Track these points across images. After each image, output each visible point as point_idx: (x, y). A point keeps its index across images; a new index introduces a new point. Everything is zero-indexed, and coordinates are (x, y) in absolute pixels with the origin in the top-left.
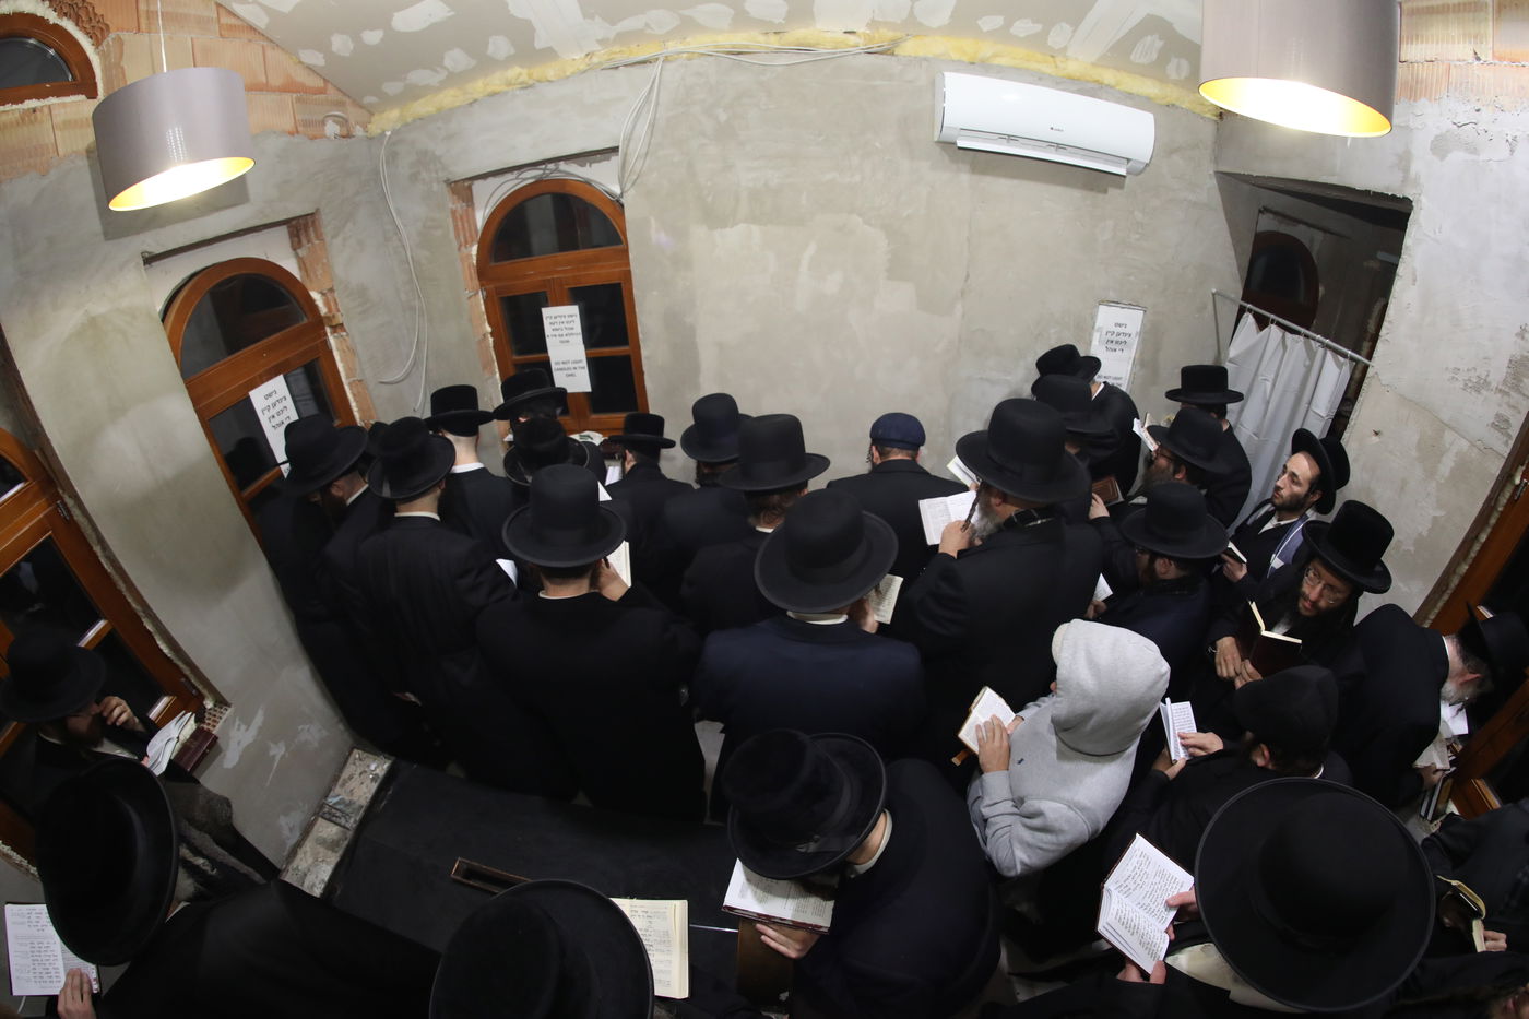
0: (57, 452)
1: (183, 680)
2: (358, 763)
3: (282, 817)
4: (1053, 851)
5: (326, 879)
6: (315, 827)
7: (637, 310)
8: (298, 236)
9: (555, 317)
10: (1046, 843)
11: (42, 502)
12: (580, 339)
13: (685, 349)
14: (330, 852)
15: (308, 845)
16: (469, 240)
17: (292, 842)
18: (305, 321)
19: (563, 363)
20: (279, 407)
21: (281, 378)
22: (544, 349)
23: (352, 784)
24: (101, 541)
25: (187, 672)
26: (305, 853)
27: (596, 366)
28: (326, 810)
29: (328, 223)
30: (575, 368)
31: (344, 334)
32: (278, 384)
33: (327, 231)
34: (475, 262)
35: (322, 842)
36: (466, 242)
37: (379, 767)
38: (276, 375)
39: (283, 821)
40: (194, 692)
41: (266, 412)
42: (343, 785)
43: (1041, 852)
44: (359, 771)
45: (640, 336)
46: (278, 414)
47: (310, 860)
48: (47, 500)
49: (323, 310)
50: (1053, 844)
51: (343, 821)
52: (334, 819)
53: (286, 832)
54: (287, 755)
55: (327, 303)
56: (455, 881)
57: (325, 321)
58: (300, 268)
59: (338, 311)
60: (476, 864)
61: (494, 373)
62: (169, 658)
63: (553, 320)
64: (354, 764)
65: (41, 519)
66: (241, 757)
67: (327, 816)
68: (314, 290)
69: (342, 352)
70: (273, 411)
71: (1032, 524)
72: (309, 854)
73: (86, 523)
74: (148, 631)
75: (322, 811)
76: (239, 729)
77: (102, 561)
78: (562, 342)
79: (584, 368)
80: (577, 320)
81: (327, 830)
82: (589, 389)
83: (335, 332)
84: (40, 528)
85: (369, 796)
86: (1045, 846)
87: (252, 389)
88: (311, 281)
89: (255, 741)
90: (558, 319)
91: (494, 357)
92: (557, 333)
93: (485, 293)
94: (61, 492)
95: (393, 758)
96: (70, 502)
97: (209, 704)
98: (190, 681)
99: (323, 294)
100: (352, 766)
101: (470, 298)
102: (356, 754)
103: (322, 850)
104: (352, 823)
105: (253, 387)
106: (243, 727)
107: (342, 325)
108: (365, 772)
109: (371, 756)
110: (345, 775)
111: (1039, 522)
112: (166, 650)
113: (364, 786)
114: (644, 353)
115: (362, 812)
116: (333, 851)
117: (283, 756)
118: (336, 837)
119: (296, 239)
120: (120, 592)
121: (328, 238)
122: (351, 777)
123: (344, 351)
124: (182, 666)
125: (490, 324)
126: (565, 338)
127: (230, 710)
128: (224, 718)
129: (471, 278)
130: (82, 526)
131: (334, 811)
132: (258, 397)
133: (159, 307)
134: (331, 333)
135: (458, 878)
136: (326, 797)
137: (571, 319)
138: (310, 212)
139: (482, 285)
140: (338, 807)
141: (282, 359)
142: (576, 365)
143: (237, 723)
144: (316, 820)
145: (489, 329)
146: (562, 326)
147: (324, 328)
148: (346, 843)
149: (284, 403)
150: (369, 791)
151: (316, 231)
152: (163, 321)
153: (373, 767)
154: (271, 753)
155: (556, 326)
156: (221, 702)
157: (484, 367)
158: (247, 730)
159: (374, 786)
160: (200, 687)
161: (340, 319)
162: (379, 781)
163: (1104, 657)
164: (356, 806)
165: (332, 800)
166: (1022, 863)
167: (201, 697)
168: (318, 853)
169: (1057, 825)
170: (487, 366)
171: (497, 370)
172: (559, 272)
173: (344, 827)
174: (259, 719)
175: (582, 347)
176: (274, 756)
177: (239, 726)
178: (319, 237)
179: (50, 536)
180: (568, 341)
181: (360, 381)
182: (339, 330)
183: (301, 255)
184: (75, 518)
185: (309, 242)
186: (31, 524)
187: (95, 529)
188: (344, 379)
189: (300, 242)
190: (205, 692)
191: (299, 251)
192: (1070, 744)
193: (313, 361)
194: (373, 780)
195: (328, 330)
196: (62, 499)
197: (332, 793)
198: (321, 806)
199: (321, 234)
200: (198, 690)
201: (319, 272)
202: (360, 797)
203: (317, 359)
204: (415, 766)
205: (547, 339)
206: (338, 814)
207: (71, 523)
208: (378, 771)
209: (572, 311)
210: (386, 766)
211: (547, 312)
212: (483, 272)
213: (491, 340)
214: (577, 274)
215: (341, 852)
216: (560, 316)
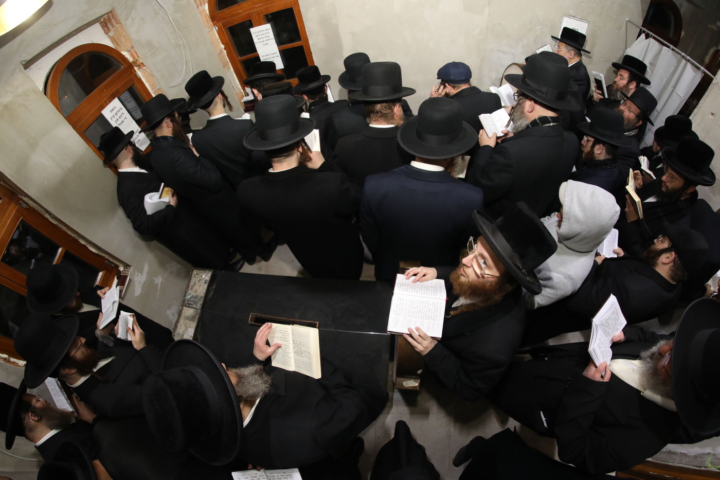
0: (10, 178)
1: (106, 261)
2: (196, 276)
3: (168, 311)
4: (553, 298)
5: (192, 335)
6: (183, 312)
7: (304, 20)
8: (107, 26)
9: (259, 32)
10: (550, 294)
11: (13, 205)
12: (274, 41)
13: (334, 37)
14: (192, 322)
15: (182, 321)
16: (202, 2)
17: (174, 321)
18: (122, 67)
19: (267, 56)
20: (119, 114)
21: (116, 99)
22: (255, 50)
23: (196, 287)
24: (47, 211)
25: (107, 257)
26: (181, 325)
27: (284, 54)
28: (186, 302)
29: (121, 14)
30: (273, 57)
31: (145, 67)
32: (116, 103)
33: (121, 18)
34: (208, 13)
35: (187, 318)
36: (201, 4)
37: (206, 276)
38: (114, 99)
39: (169, 312)
40: (113, 265)
41: (113, 118)
42: (192, 289)
43: (547, 298)
44: (198, 280)
45: (307, 34)
46: (120, 118)
47: (184, 328)
48: (15, 203)
49: (131, 59)
50: (554, 295)
51: (195, 306)
52: (190, 306)
53: (171, 317)
54: (163, 281)
55: (132, 55)
56: (251, 324)
57: (133, 64)
58: (113, 43)
59: (139, 57)
60: (259, 315)
61: (230, 69)
62: (97, 254)
63: (257, 34)
64: (195, 277)
65: (15, 214)
66: (142, 290)
67: (187, 305)
68: (122, 51)
69: (146, 77)
70: (117, 117)
71: (547, 125)
72: (182, 325)
73: (37, 206)
74: (84, 245)
75: (185, 304)
76: (138, 276)
77: (51, 220)
78: (264, 44)
79: (278, 56)
80: (271, 31)
81: (188, 312)
82: (283, 67)
83: (140, 68)
84: (16, 217)
85: (205, 291)
86: (549, 295)
87: (103, 109)
88: (120, 46)
89: (147, 279)
90: (260, 33)
91: (229, 61)
92: (260, 40)
93: (217, 28)
94: (20, 196)
95: (212, 270)
96: (26, 199)
97: (121, 269)
98: (110, 261)
99: (129, 51)
100: (194, 279)
101: (209, 32)
102: (195, 272)
103: (188, 322)
104: (199, 306)
105: (103, 107)
106: (140, 274)
107: (142, 63)
108: (201, 280)
109: (202, 271)
110: (192, 284)
111: (552, 124)
112: (94, 250)
113: (201, 287)
114: (311, 42)
115: (202, 300)
116: (193, 321)
117: (162, 282)
118: (193, 314)
119: (106, 28)
120: (64, 231)
121: (123, 21)
122: (194, 284)
123: (147, 77)
124: (104, 255)
125: (223, 43)
126: (265, 42)
127: (131, 268)
128: (129, 273)
129: (208, 21)
130: (36, 208)
131: (190, 302)
132: (107, 113)
133: (41, 87)
134: (138, 70)
135: (252, 323)
136: (185, 296)
137: (267, 31)
138: (109, 11)
139: (214, 24)
140: (191, 300)
141: (115, 90)
142: (273, 56)
143: (136, 273)
144: (182, 308)
145: (223, 46)
146: (263, 36)
147: (133, 68)
148: (198, 316)
149: (122, 111)
150: (204, 288)
151: (115, 20)
152: (45, 94)
153: (204, 277)
154: (156, 282)
155: (259, 37)
156: (127, 266)
157: (224, 67)
158: (142, 275)
159: (206, 286)
160: (115, 262)
161: (141, 61)
162: (208, 282)
163: (587, 201)
164: (199, 297)
165: (188, 297)
166: (538, 303)
167: (117, 267)
168: (187, 324)
169: (558, 286)
170: (225, 65)
171: (231, 67)
172: (256, 8)
173: (196, 308)
174: (146, 268)
175: (276, 45)
176: (157, 283)
177: (138, 274)
178: (118, 22)
179: (22, 220)
180: (267, 44)
181: (159, 89)
182: (142, 67)
183: (111, 35)
184: (31, 206)
185: (113, 27)
186: (11, 218)
187: (42, 207)
188: (150, 91)
189: (108, 28)
190: (118, 263)
191: (110, 34)
192: (568, 246)
193: (132, 86)
194: (205, 283)
195: (136, 68)
196: (22, 199)
197: (187, 294)
198: (184, 301)
199: (119, 20)
200: (115, 264)
201: (123, 40)
202: (200, 293)
203: (133, 84)
204: (224, 271)
205: (256, 45)
206: (192, 303)
207: (30, 210)
208: (206, 278)
209: (267, 28)
210: (210, 275)
211: (252, 30)
212: (213, 18)
213: (225, 52)
214: (266, 7)
215: (196, 321)
216: (261, 31)
